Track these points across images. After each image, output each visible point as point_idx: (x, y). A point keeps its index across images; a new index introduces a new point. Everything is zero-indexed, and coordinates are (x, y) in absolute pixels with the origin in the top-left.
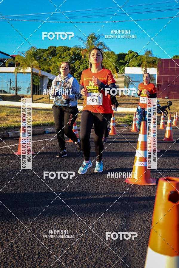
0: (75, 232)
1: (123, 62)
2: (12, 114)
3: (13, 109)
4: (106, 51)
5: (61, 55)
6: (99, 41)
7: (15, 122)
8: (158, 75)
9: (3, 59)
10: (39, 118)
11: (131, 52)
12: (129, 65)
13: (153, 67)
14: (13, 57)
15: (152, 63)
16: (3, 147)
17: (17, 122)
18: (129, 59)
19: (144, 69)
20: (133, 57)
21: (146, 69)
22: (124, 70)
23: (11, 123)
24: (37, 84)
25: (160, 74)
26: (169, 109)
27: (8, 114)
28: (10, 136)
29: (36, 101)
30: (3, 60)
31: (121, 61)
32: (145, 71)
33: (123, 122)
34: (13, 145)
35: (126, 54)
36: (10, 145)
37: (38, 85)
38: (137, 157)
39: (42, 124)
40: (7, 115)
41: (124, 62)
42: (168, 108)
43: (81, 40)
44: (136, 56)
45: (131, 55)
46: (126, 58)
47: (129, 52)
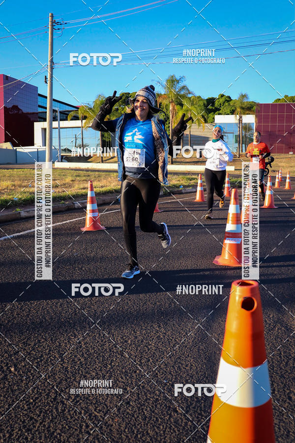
1: (212, 109)
2: (78, 178)
3: (80, 172)
4: (190, 96)
6: (181, 84)
7: (82, 189)
8: (256, 123)
9: (67, 111)
10: (110, 182)
11: (222, 96)
12: (221, 112)
13: (249, 114)
14: (77, 108)
15: (248, 108)
16: (68, 221)
17: (84, 189)
18: (221, 104)
19: (238, 117)
20: (224, 102)
21: (241, 117)
22: (214, 118)
23: (77, 191)
24: (107, 140)
25: (259, 123)
26: (271, 167)
27: (74, 179)
28: (76, 207)
29: (107, 161)
30: (66, 112)
31: (210, 107)
32: (240, 119)
34: (79, 219)
35: (217, 99)
36: (77, 218)
37: (109, 141)
39: (114, 190)
40: (72, 181)
41: (214, 108)
42: (269, 165)
44: (228, 101)
45: (222, 100)
46: (217, 103)
47: (220, 97)
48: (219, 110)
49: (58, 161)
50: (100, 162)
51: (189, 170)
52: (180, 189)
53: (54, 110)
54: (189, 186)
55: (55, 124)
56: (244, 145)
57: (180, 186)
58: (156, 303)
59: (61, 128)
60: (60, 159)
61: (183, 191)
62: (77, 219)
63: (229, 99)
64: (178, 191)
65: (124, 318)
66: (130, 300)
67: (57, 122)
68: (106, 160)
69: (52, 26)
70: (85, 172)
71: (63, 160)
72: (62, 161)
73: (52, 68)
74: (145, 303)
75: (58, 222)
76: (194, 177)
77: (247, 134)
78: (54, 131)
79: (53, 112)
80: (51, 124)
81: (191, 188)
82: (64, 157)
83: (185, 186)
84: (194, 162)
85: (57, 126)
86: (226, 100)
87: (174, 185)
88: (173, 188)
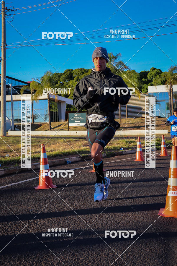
1: (145, 81)
4: (125, 70)
5: (78, 78)
9: (18, 86)
10: (58, 146)
11: (154, 69)
12: (153, 83)
14: (28, 84)
16: (23, 181)
17: (36, 153)
18: (152, 77)
19: (169, 87)
20: (156, 75)
21: (171, 87)
22: (147, 89)
24: (54, 111)
30: (18, 88)
31: (143, 80)
32: (170, 88)
34: (32, 179)
35: (149, 72)
37: (56, 111)
38: (170, 186)
39: (63, 153)
41: (147, 80)
44: (159, 74)
45: (153, 73)
46: (149, 76)
47: (152, 70)
48: (151, 81)
49: (12, 130)
50: (48, 130)
51: (127, 135)
52: (121, 151)
53: (7, 85)
54: (128, 148)
55: (8, 98)
57: (121, 148)
58: (108, 254)
59: (14, 101)
60: (13, 128)
61: (124, 153)
62: (30, 179)
63: (160, 72)
64: (119, 153)
66: (84, 252)
67: (10, 96)
68: (54, 128)
69: (5, 12)
70: (36, 139)
71: (16, 129)
72: (14, 130)
73: (5, 49)
74: (99, 254)
76: (132, 140)
78: (7, 103)
79: (7, 87)
80: (5, 98)
81: (130, 150)
83: (124, 149)
84: (131, 127)
85: (10, 99)
86: (157, 73)
87: (116, 148)
88: (115, 150)
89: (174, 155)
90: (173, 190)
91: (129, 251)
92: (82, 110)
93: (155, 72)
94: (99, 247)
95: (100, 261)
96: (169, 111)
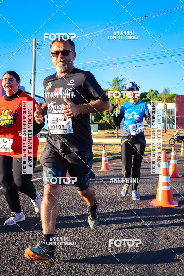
0: (107, 250)
1: (145, 100)
6: (123, 83)
8: (176, 108)
11: (152, 91)
13: (171, 102)
15: (171, 99)
18: (151, 96)
19: (164, 104)
20: (153, 95)
21: (166, 105)
25: (178, 108)
31: (144, 99)
33: (148, 152)
35: (148, 93)
38: (160, 182)
41: (146, 99)
43: (108, 84)
44: (156, 94)
45: (152, 94)
46: (148, 96)
47: (150, 91)
48: (150, 100)
56: (168, 124)
58: (109, 233)
63: (157, 93)
65: (86, 244)
69: (36, 46)
71: (42, 136)
72: (41, 137)
73: (35, 74)
74: (101, 233)
75: (38, 178)
77: (170, 116)
82: (42, 134)
86: (155, 94)
88: (119, 154)
89: (163, 158)
90: (163, 185)
91: (125, 231)
92: (95, 122)
93: (152, 93)
94: (102, 228)
95: (102, 238)
96: (164, 124)
